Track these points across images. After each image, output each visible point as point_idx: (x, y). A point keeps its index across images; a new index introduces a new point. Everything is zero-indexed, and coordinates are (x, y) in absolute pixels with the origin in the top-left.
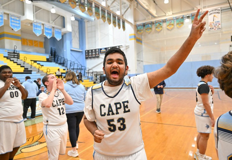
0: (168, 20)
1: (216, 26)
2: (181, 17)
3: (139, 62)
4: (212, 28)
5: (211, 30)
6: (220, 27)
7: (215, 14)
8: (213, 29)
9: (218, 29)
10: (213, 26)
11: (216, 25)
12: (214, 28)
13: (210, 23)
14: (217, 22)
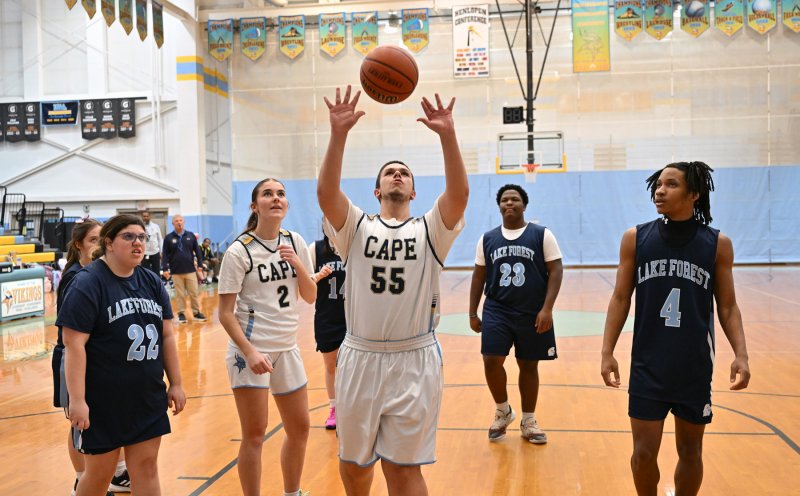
0: (324, 21)
1: (476, 62)
2: (369, 16)
3: (215, 168)
4: (463, 67)
5: (462, 76)
6: (487, 70)
7: (472, 24)
8: (467, 72)
9: (480, 73)
10: (467, 62)
11: (476, 59)
12: (471, 67)
13: (459, 50)
14: (479, 49)
